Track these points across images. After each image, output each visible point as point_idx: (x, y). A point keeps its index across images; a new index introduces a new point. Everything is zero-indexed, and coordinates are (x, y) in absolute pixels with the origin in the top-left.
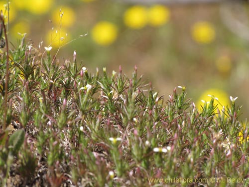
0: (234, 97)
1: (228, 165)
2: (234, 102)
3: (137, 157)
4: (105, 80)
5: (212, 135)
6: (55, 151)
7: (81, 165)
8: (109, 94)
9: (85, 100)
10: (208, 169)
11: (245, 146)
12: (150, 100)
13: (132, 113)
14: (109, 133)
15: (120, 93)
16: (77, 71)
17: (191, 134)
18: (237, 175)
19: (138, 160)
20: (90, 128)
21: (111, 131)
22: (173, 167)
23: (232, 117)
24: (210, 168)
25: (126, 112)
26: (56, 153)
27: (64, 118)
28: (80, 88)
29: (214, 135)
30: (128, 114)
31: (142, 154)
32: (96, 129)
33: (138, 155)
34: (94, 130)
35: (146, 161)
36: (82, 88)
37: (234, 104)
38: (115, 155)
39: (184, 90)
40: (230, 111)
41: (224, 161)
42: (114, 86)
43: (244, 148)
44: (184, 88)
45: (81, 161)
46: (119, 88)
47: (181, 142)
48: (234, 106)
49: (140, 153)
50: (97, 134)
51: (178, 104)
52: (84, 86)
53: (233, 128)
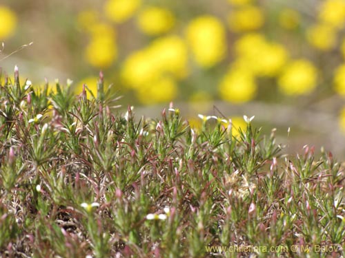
0: (249, 117)
1: (252, 226)
2: (250, 124)
3: (122, 228)
4: (59, 96)
5: (224, 179)
6: (4, 228)
7: (43, 244)
8: (70, 127)
9: (39, 145)
10: (224, 236)
11: (272, 189)
12: (130, 131)
13: (109, 160)
14: (79, 193)
15: (85, 123)
16: (21, 94)
17: (195, 183)
18: (268, 242)
19: (124, 232)
20: (50, 185)
21: (82, 191)
22: (176, 241)
23: (248, 145)
24: (227, 233)
25: (100, 158)
26: (6, 230)
27: (11, 174)
28: (28, 120)
29: (226, 179)
30: (103, 163)
31: (130, 223)
32: (59, 188)
33: (123, 225)
34: (55, 188)
35: (135, 231)
36: (31, 120)
37: (250, 127)
38: (92, 227)
39: (177, 114)
40: (245, 136)
41: (245, 218)
42: (76, 114)
43: (270, 191)
44: (177, 111)
45: (43, 238)
46: (83, 116)
47: (180, 192)
48: (250, 128)
49: (126, 221)
50: (61, 194)
51: (171, 134)
52: (33, 118)
53: (251, 162)
